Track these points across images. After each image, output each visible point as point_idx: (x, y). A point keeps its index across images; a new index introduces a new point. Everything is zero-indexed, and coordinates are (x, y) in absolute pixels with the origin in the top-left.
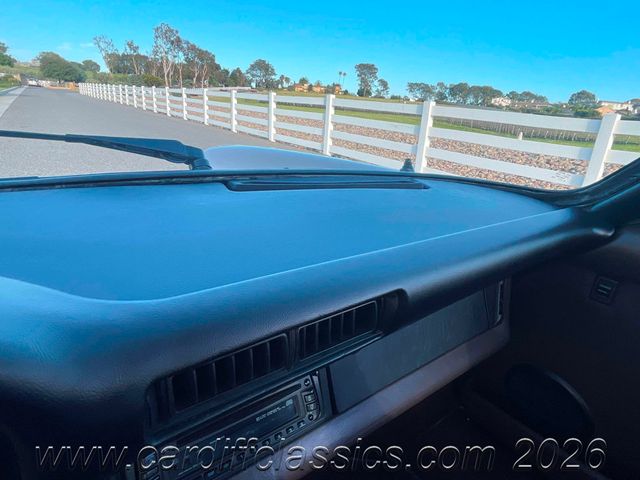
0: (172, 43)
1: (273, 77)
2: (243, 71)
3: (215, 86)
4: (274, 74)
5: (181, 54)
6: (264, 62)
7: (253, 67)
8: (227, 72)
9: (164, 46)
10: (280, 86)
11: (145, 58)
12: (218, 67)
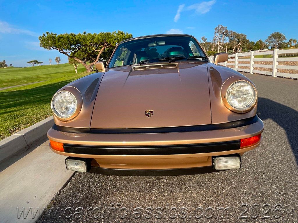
0: (223, 33)
1: (284, 41)
2: (263, 41)
3: (245, 51)
4: (285, 39)
5: (227, 38)
6: (277, 33)
7: (270, 38)
8: (253, 43)
9: (219, 35)
10: (289, 46)
11: (210, 43)
12: (248, 41)
